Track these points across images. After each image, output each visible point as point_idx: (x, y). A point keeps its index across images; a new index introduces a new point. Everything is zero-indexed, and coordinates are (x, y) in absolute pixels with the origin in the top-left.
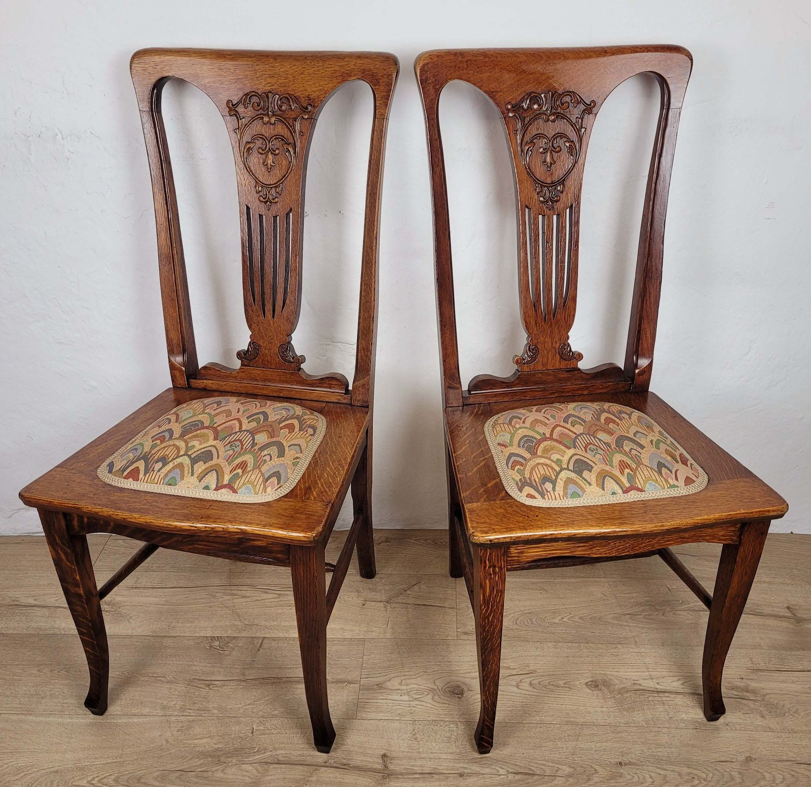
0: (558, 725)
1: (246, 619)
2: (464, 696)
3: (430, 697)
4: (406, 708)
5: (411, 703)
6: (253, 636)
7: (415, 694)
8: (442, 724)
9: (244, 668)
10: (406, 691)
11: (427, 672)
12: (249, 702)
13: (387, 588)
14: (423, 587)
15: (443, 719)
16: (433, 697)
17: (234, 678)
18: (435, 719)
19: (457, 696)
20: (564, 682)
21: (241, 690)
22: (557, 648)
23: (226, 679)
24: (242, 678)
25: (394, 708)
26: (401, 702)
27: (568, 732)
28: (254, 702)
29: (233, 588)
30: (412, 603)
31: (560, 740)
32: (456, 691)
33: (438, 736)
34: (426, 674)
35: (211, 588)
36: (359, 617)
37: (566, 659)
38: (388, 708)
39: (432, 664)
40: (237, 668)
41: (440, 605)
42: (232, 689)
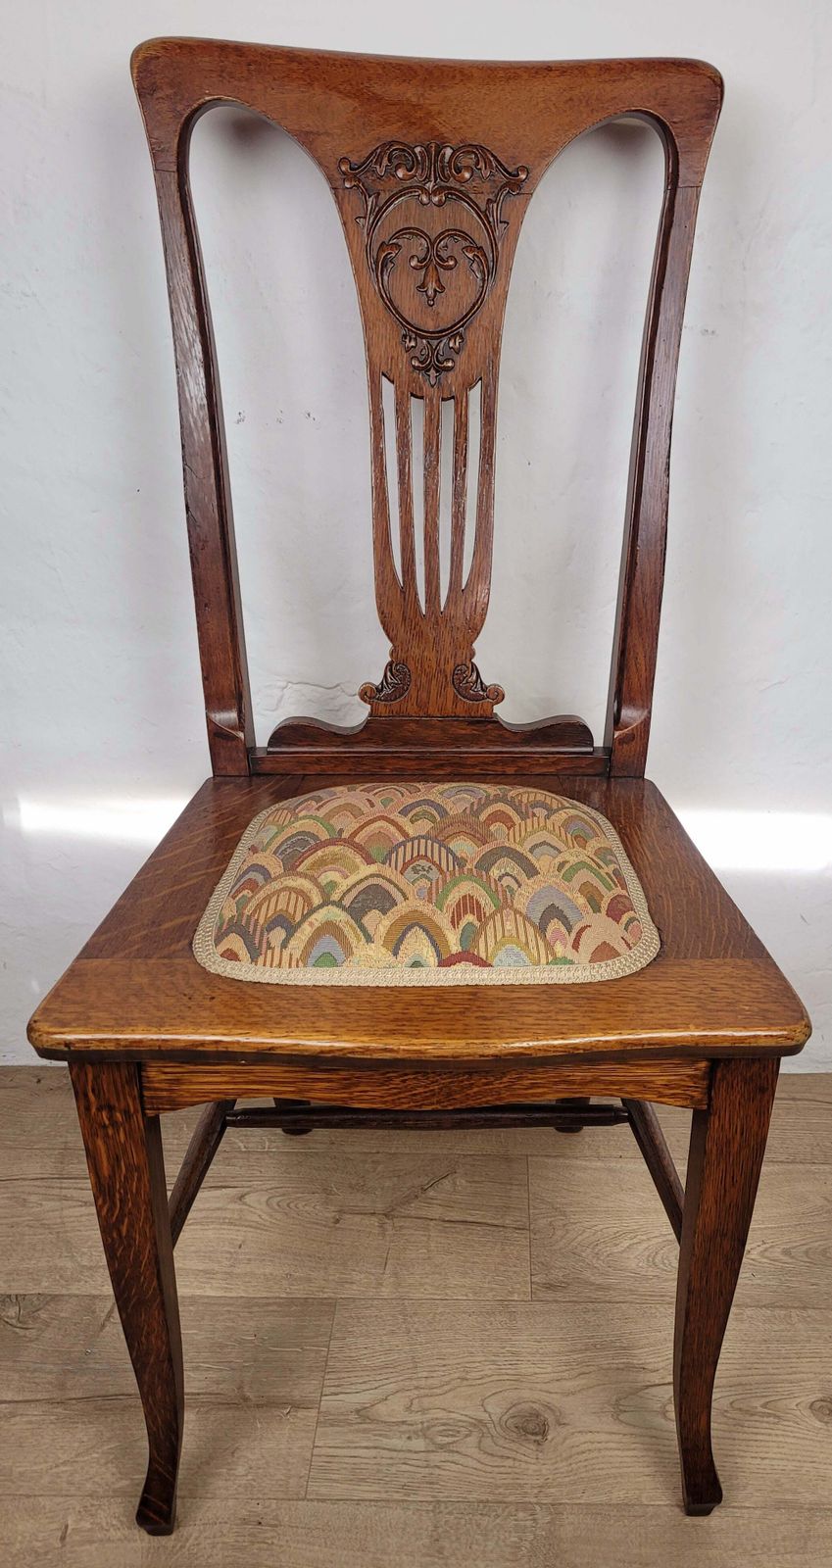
0: (758, 1512)
1: (84, 1253)
2: (549, 1437)
3: (472, 1440)
4: (419, 1470)
5: (432, 1456)
6: (94, 1292)
7: (441, 1433)
8: (500, 1511)
9: (65, 1372)
10: (420, 1426)
11: (467, 1380)
12: (65, 1457)
13: (388, 1183)
14: (461, 1182)
15: (500, 1498)
16: (480, 1442)
17: (39, 1397)
18: (484, 1498)
19: (533, 1438)
20: (764, 1400)
21: (52, 1426)
22: (742, 1321)
23: (21, 1399)
24: (56, 1395)
25: (393, 1470)
26: (409, 1455)
27: (782, 1528)
28: (77, 1455)
29: (66, 1183)
30: (437, 1217)
31: (765, 1550)
32: (531, 1426)
33: (491, 1545)
34: (465, 1383)
35: (19, 1183)
36: (326, 1248)
37: (763, 1347)
38: (379, 1471)
39: (479, 1359)
40: (50, 1372)
41: (495, 1222)
42: (30, 1422)
